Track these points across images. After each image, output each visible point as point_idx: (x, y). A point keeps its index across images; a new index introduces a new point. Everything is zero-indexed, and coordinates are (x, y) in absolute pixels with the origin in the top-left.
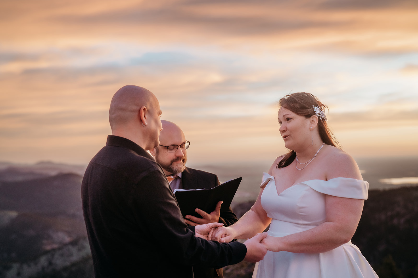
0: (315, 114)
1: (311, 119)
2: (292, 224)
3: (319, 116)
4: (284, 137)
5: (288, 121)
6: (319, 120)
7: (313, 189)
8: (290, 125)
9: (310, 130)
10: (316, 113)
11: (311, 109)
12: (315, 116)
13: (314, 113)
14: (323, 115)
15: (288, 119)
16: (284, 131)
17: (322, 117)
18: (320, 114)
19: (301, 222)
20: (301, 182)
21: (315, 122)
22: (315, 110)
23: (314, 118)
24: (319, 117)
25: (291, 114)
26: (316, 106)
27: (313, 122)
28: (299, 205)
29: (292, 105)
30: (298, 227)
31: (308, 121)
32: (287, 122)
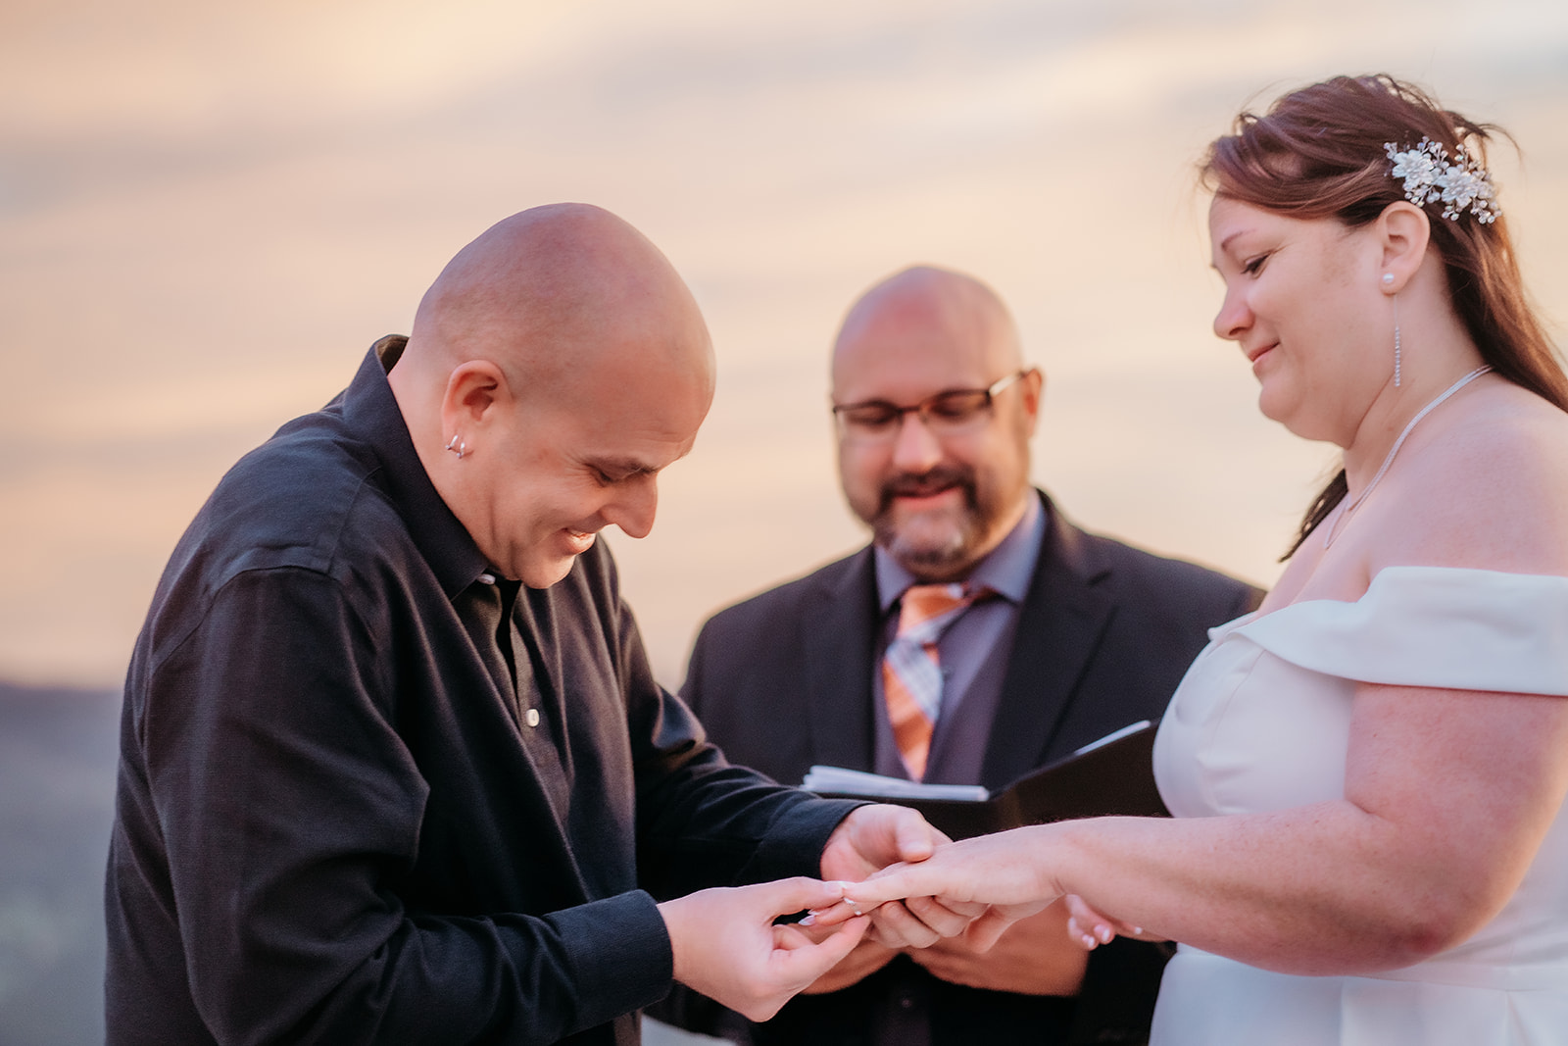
0: (1400, 196)
1: (1382, 227)
3: (1431, 199)
4: (1254, 356)
5: (1255, 273)
6: (1438, 225)
7: (1280, 658)
8: (1258, 291)
9: (1390, 295)
10: (1412, 185)
11: (1374, 168)
12: (1400, 205)
13: (1396, 190)
14: (1460, 193)
16: (1241, 331)
17: (1455, 203)
18: (1440, 189)
21: (1412, 240)
22: (1397, 173)
23: (1400, 218)
24: (1434, 210)
25: (1258, 225)
26: (1410, 140)
27: (1399, 247)
29: (1256, 168)
31: (1369, 242)
32: (1248, 275)
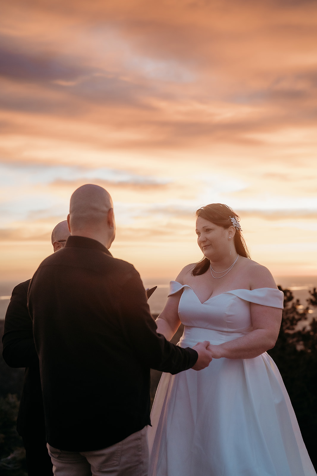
0: (232, 225)
1: (229, 229)
2: (217, 331)
4: (204, 247)
5: (208, 232)
6: (236, 230)
7: (240, 298)
8: (209, 236)
9: (228, 239)
10: (234, 223)
11: (229, 220)
13: (231, 224)
15: (208, 230)
16: (204, 242)
17: (238, 227)
18: (236, 225)
19: (225, 330)
20: (227, 291)
21: (233, 232)
22: (232, 221)
23: (232, 228)
24: (236, 227)
25: (210, 225)
26: (232, 216)
27: (231, 233)
28: (227, 313)
30: (222, 334)
31: (226, 232)
32: (206, 233)
